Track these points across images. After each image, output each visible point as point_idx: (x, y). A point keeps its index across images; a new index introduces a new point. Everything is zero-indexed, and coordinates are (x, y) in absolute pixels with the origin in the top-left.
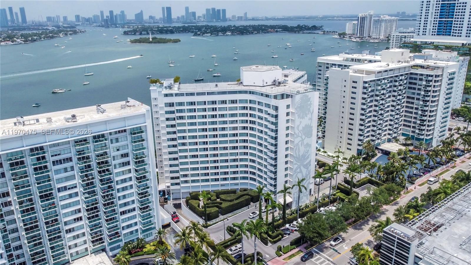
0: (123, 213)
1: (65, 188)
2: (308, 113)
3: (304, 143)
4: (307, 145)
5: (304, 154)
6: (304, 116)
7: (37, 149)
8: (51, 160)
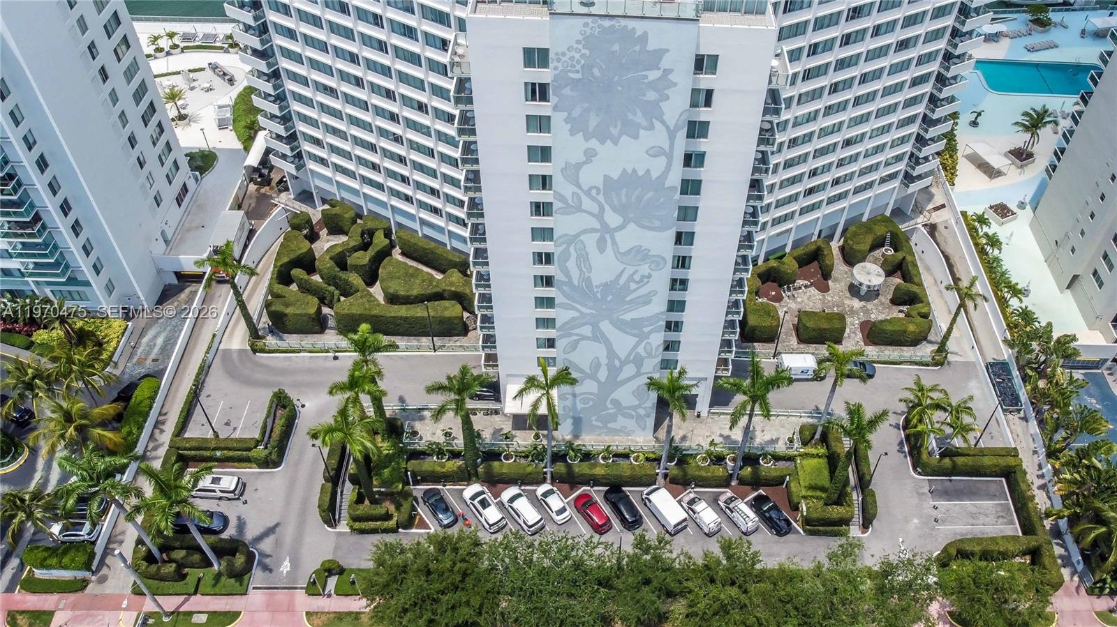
2: (644, 123)
3: (614, 243)
4: (640, 254)
5: (622, 281)
6: (614, 131)
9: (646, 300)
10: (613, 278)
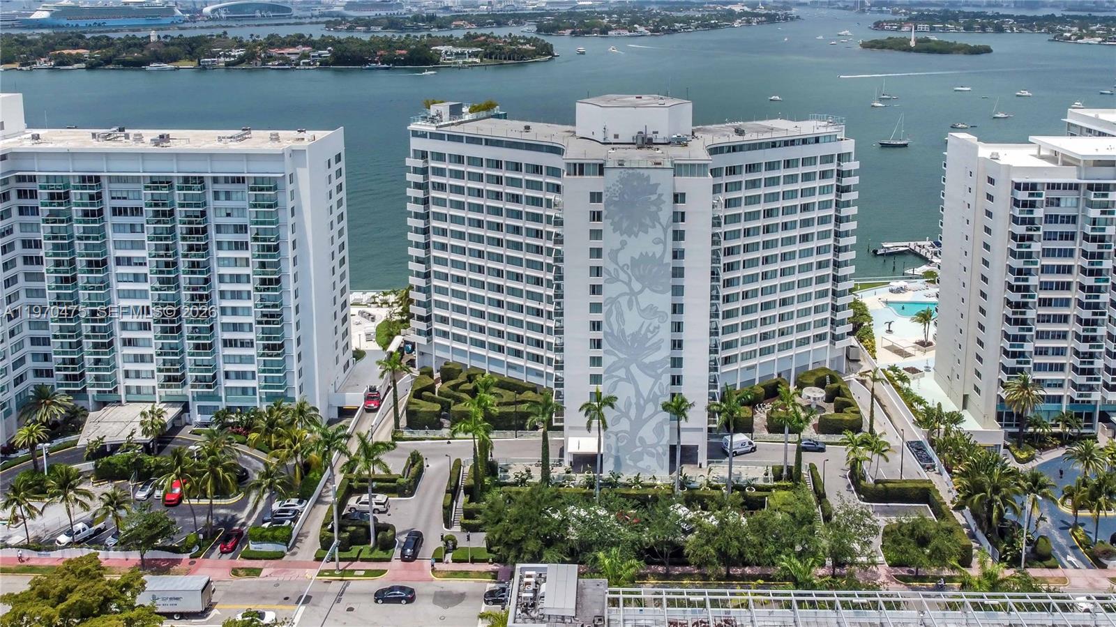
0: (228, 343)
1: (129, 261)
2: (651, 224)
3: (638, 303)
4: (652, 310)
5: (642, 332)
6: (635, 229)
7: (90, 178)
8: (108, 204)
9: (657, 347)
10: (637, 329)
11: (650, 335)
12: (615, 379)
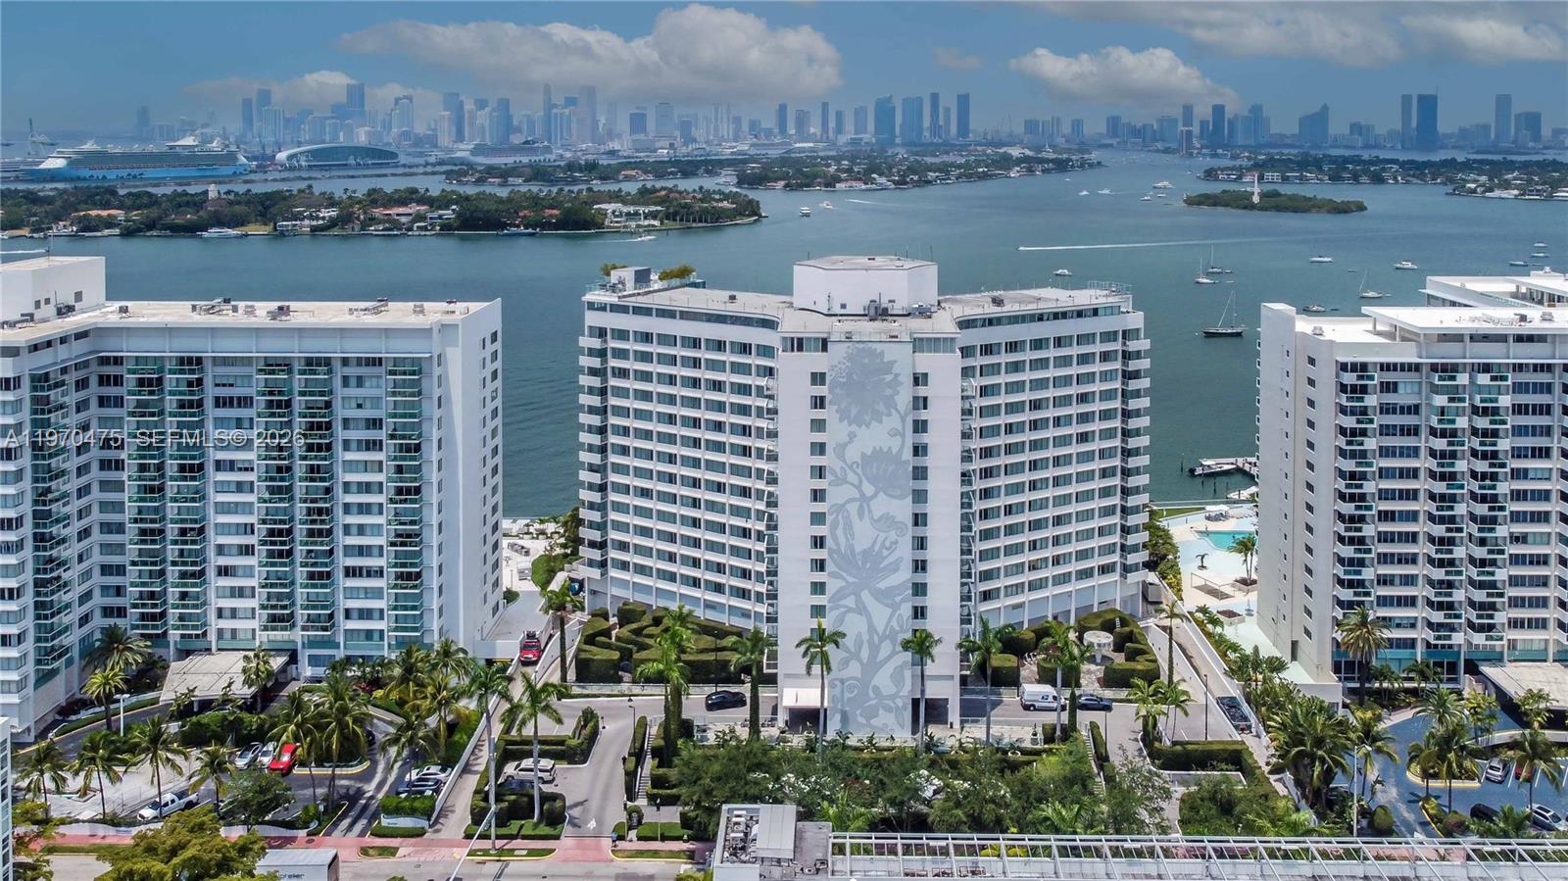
0: (350, 572)
1: (231, 466)
2: (885, 412)
3: (870, 511)
4: (888, 521)
5: (876, 549)
6: (867, 418)
7: (190, 360)
8: (210, 392)
9: (894, 568)
10: (869, 545)
11: (885, 553)
12: (843, 610)
